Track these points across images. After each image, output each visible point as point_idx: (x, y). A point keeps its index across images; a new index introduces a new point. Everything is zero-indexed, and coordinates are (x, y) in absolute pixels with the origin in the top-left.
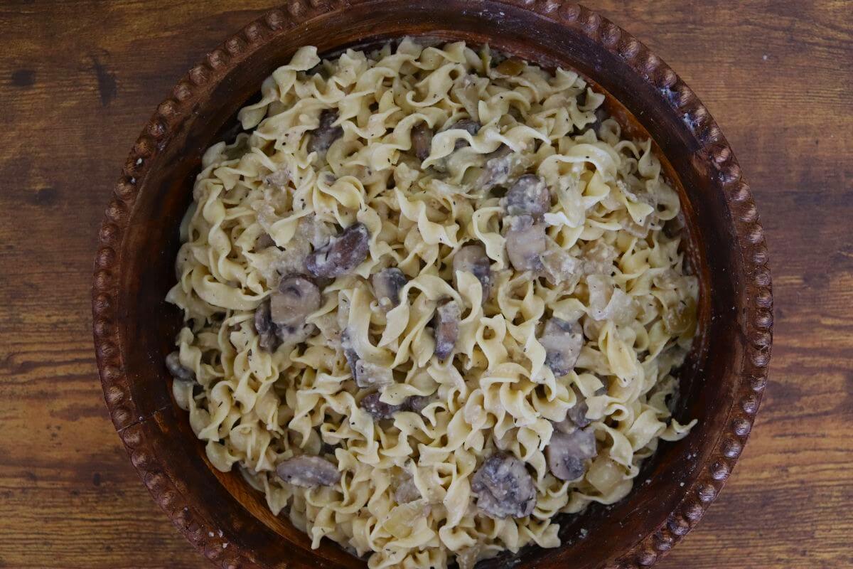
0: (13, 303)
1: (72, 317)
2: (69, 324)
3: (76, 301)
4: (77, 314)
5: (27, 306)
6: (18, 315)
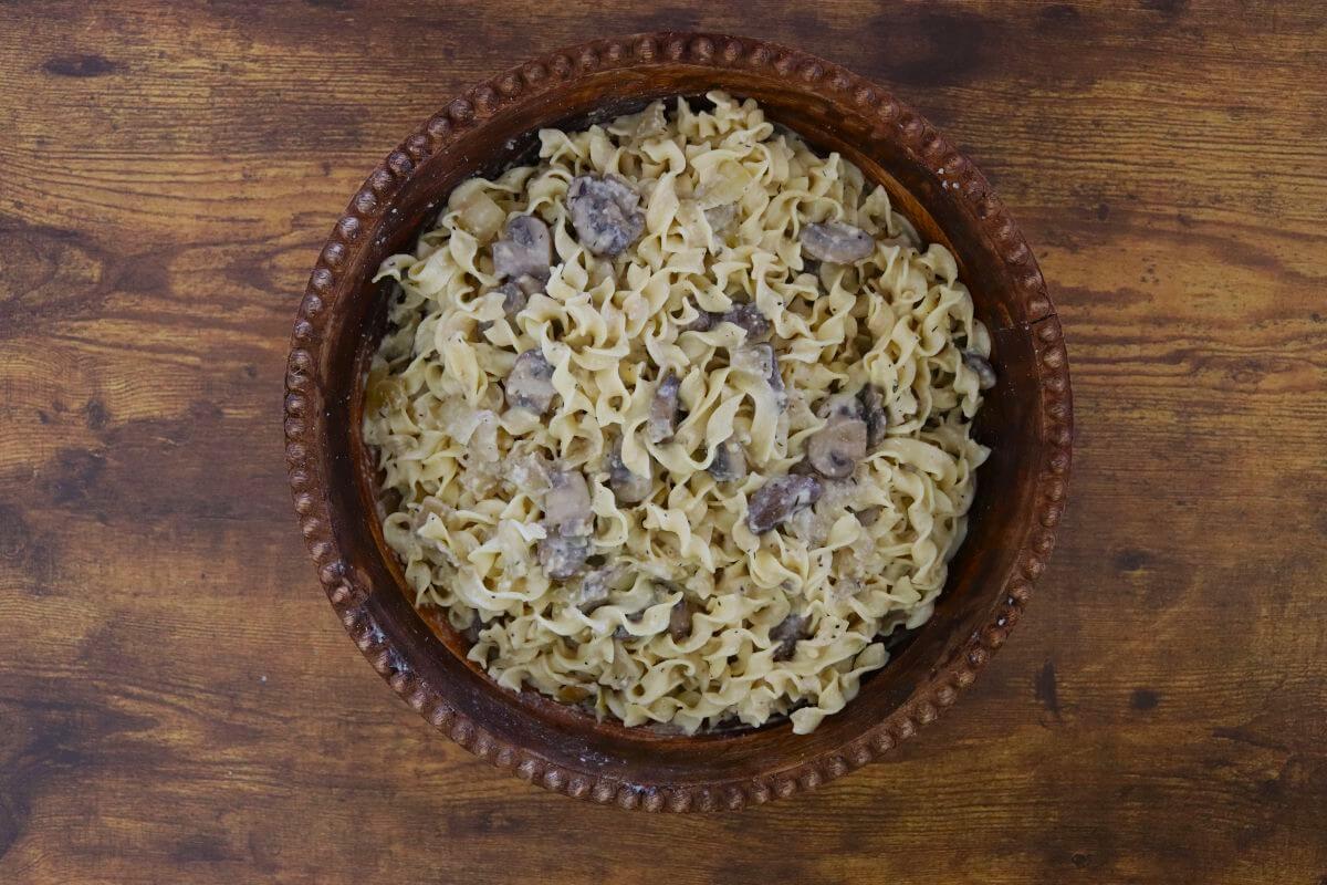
0: (1185, 436)
1: (1114, 415)
2: (1118, 407)
3: (1108, 434)
4: (1107, 419)
5: (1168, 431)
6: (1179, 422)
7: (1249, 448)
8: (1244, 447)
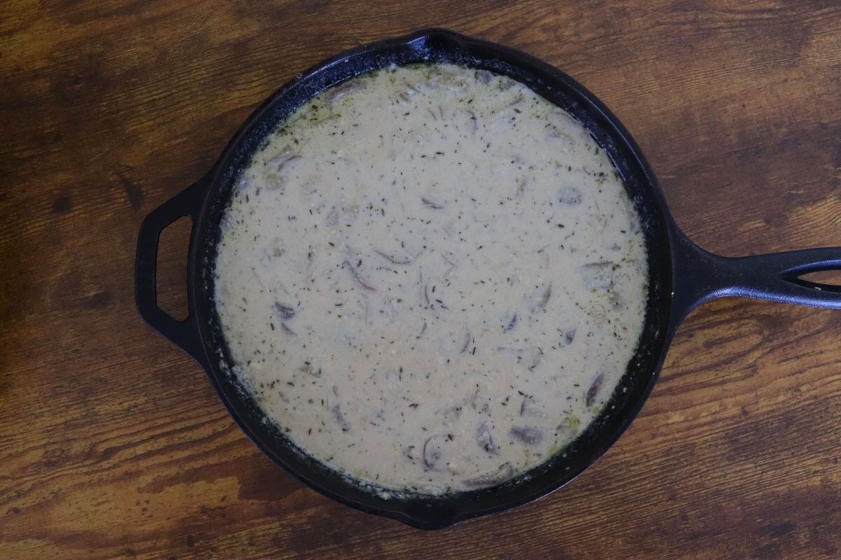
0: (86, 400)
1: (142, 400)
2: (140, 407)
3: (142, 385)
4: (145, 396)
5: (100, 399)
6: (93, 409)
7: (38, 405)
8: (42, 404)
